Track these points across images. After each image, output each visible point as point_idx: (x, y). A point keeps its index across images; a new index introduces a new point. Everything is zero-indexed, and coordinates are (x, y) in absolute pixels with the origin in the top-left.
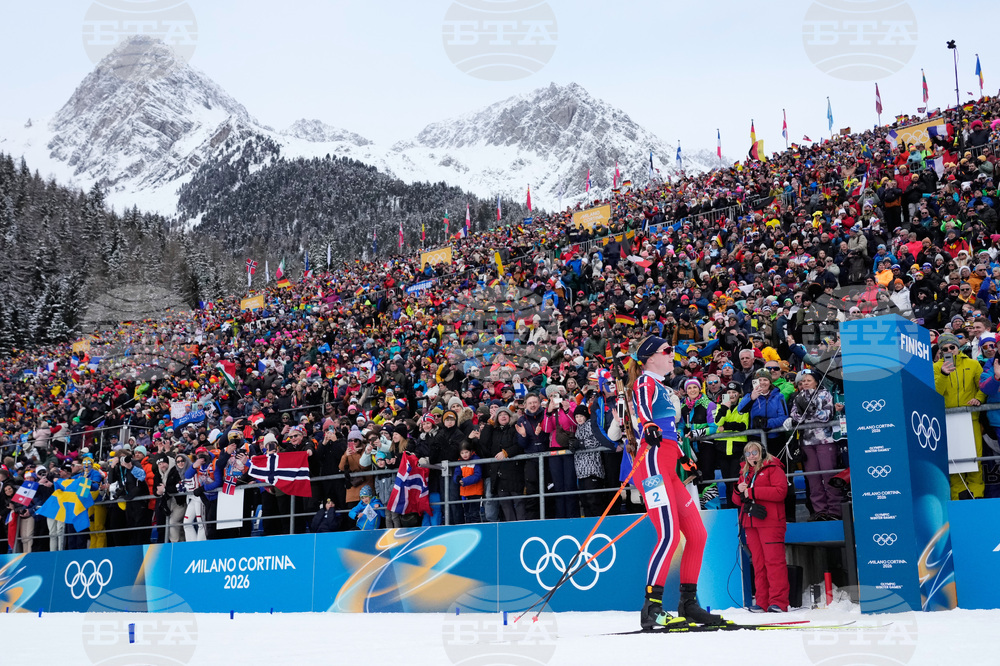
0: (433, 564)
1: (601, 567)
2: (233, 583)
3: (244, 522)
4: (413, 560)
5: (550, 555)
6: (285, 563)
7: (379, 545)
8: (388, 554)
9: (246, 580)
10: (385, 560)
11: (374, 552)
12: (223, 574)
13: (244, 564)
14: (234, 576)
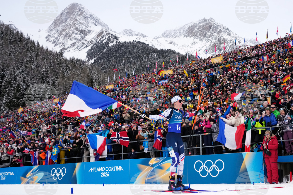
0: (167, 169)
1: (219, 170)
2: (103, 175)
3: (107, 156)
4: (160, 168)
5: (204, 166)
6: (120, 168)
7: (150, 163)
8: (153, 166)
9: (108, 174)
10: (151, 168)
11: (148, 165)
12: (101, 172)
13: (107, 169)
14: (104, 173)
